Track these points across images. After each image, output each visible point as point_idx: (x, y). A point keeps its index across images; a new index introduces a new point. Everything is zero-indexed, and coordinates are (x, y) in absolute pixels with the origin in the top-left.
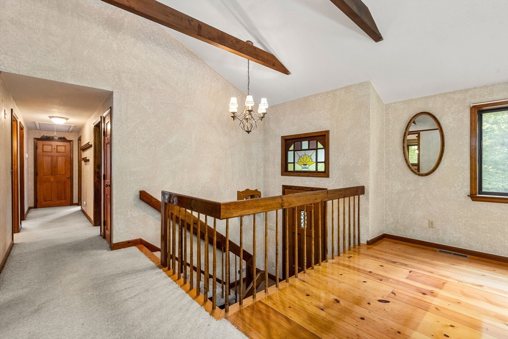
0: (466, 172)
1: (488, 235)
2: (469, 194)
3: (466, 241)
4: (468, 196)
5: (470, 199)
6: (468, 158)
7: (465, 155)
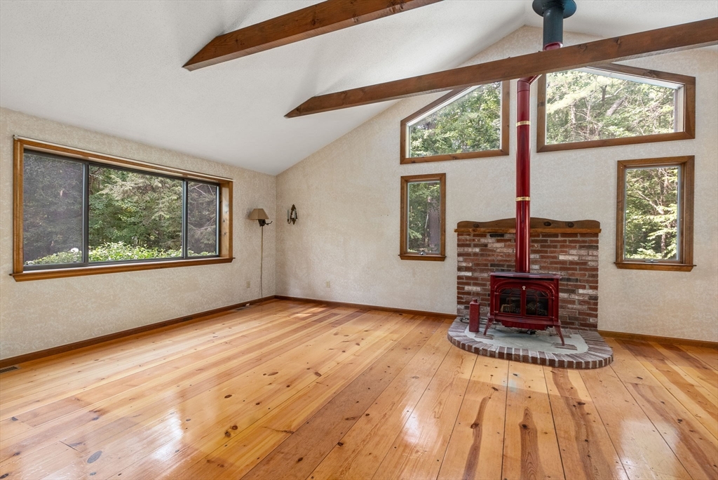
0: (5, 238)
1: (39, 325)
2: (11, 272)
3: (7, 346)
4: (10, 275)
5: (12, 280)
6: (10, 217)
7: (5, 212)
